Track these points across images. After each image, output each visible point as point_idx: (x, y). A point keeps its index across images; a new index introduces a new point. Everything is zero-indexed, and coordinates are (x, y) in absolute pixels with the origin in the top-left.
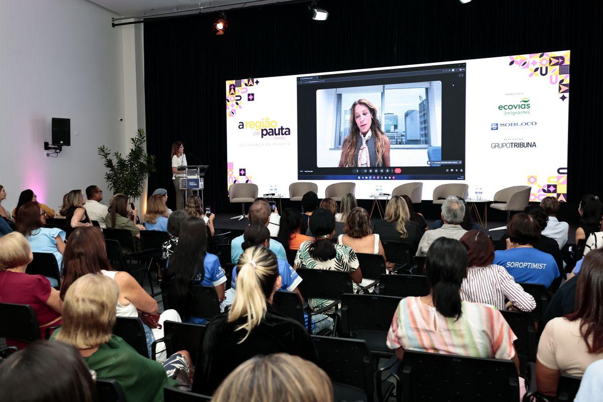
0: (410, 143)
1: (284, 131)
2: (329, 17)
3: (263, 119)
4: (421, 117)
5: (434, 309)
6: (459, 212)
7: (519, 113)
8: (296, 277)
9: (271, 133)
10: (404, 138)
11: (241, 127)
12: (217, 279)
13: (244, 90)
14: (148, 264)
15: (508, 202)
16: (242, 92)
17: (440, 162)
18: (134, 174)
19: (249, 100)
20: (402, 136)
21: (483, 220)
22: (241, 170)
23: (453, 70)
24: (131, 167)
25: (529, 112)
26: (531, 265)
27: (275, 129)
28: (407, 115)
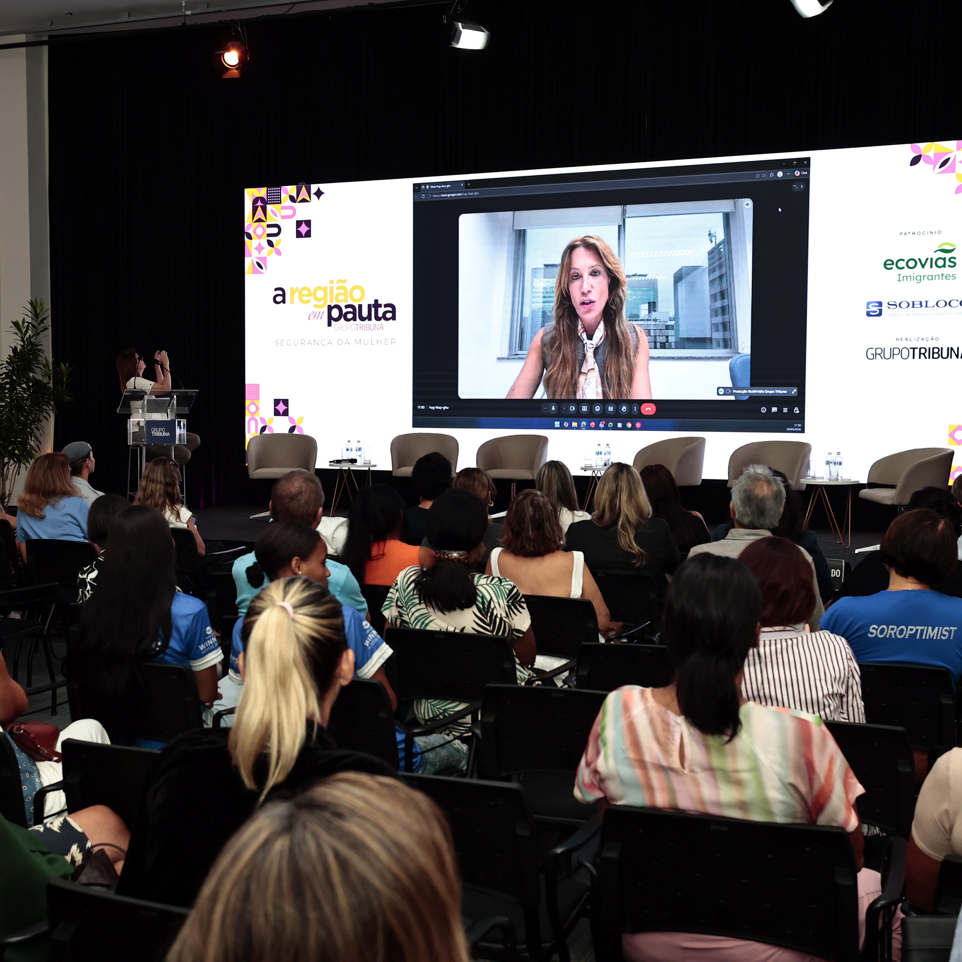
0: (686, 344)
1: (381, 311)
2: (490, 42)
3: (331, 282)
4: (712, 282)
5: (681, 720)
6: (770, 504)
7: (931, 278)
8: (377, 646)
9: (350, 316)
10: (671, 332)
11: (279, 299)
12: (201, 655)
13: (290, 212)
14: (44, 621)
15: (899, 485)
16: (283, 217)
17: (747, 389)
18: (19, 408)
19: (299, 235)
20: (667, 327)
21: (843, 528)
22: (277, 402)
23: (780, 174)
24: (12, 389)
25: (954, 277)
26: (922, 631)
27: (360, 306)
28: (678, 278)
